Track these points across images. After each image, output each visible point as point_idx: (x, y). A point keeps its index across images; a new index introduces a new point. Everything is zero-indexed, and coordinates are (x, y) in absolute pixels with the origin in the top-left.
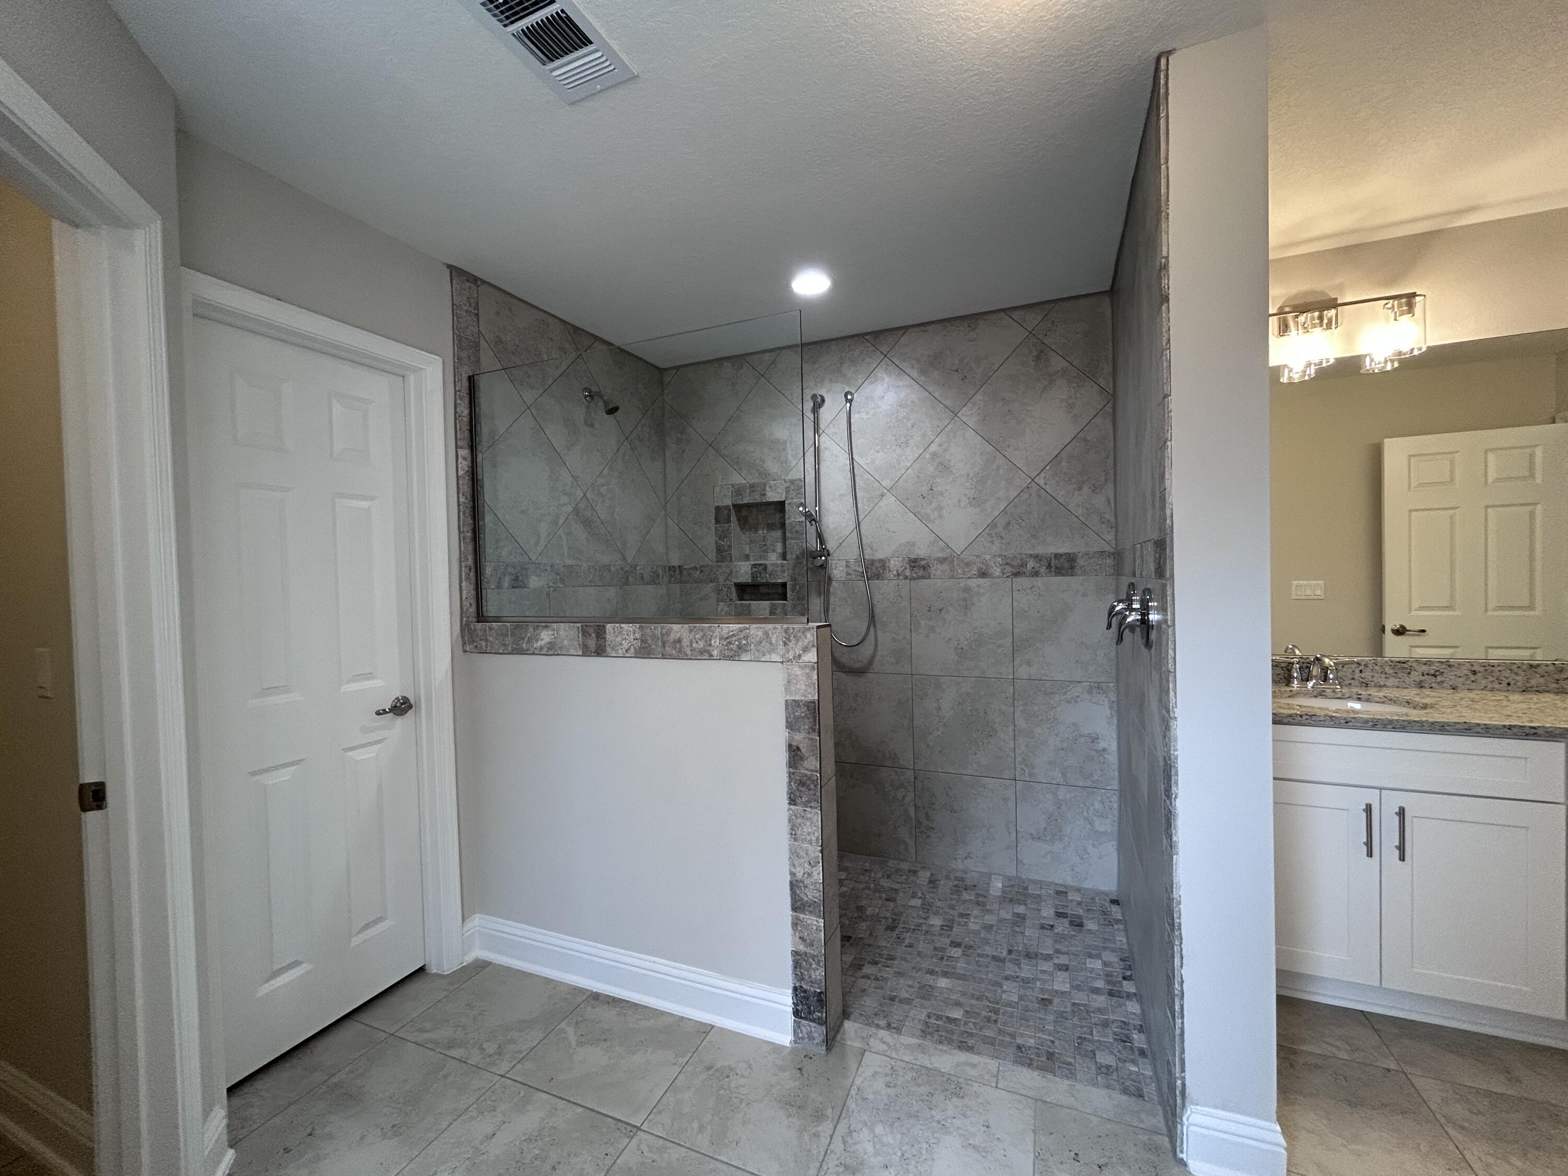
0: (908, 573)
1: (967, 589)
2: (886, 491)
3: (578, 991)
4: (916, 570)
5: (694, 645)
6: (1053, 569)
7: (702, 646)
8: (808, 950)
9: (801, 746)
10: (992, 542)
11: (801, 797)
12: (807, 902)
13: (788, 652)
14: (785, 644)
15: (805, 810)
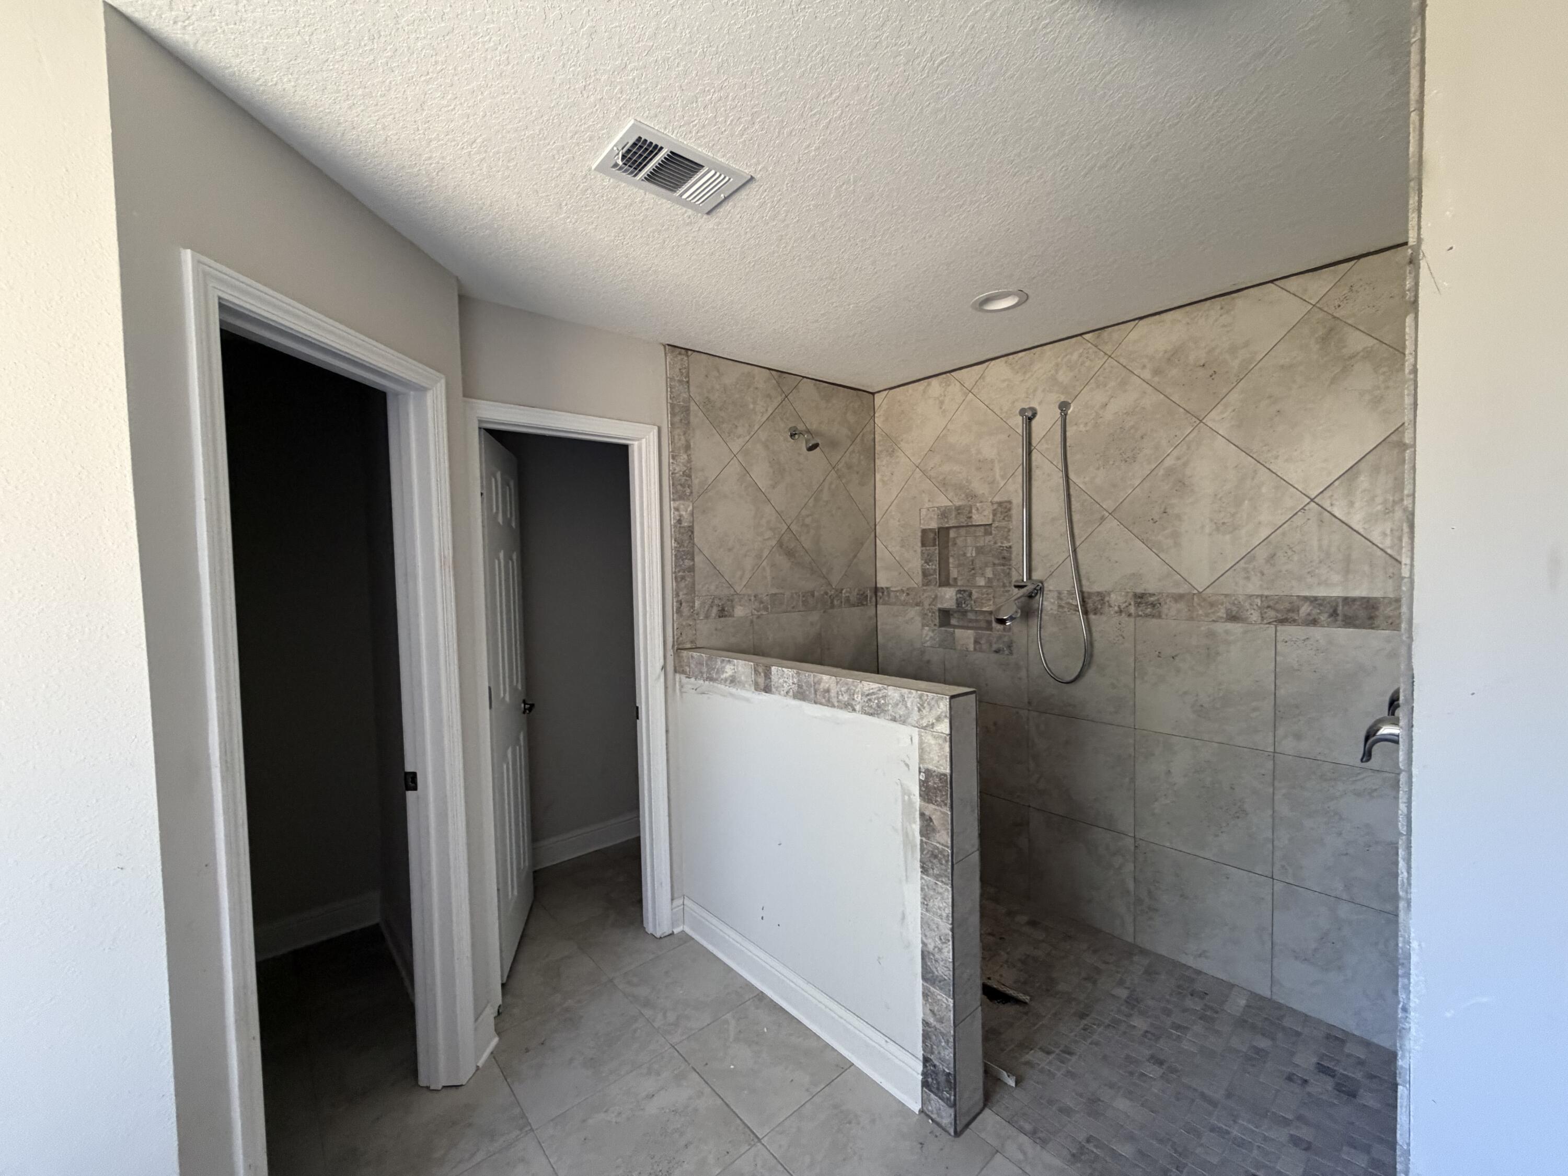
0: (1132, 609)
1: (1211, 634)
2: (1107, 514)
3: (749, 986)
4: (1143, 607)
5: (840, 697)
6: (1340, 618)
7: (846, 699)
8: (938, 1026)
9: (933, 817)
10: (1248, 578)
11: (933, 869)
12: (937, 977)
13: (922, 718)
14: (919, 710)
15: (936, 884)
